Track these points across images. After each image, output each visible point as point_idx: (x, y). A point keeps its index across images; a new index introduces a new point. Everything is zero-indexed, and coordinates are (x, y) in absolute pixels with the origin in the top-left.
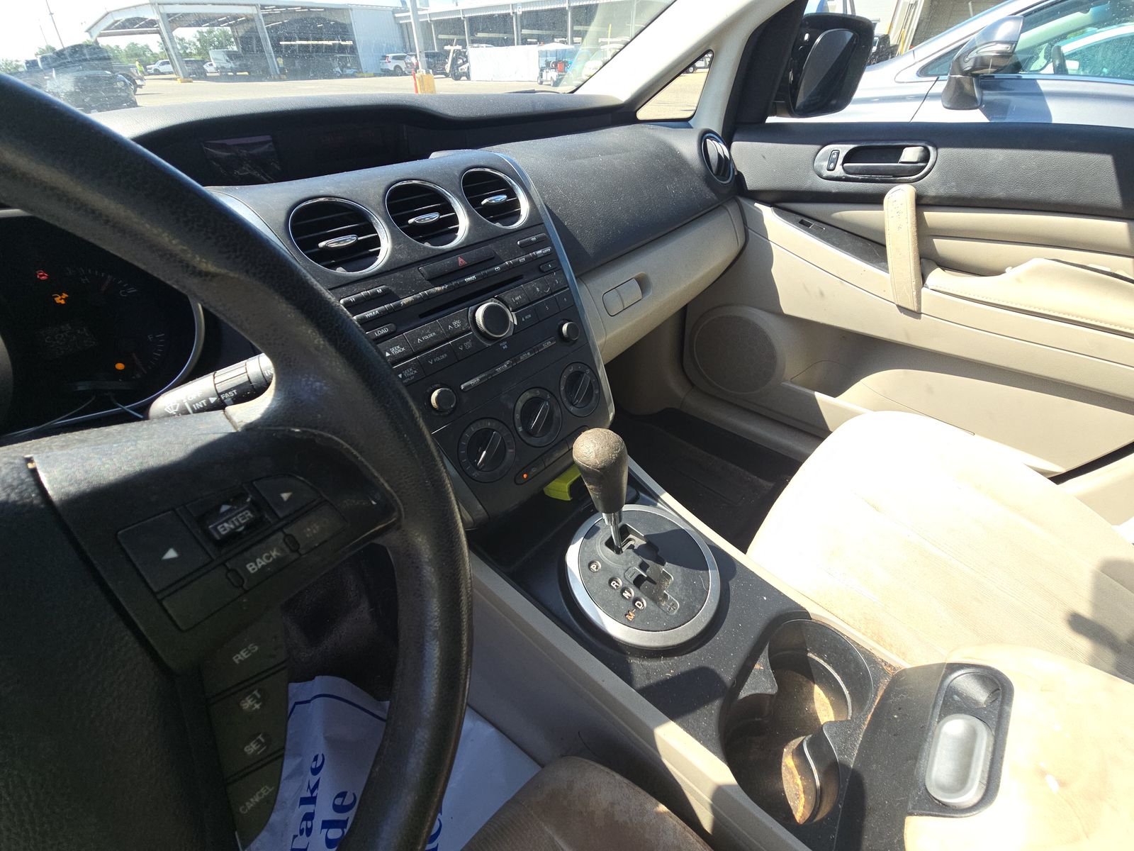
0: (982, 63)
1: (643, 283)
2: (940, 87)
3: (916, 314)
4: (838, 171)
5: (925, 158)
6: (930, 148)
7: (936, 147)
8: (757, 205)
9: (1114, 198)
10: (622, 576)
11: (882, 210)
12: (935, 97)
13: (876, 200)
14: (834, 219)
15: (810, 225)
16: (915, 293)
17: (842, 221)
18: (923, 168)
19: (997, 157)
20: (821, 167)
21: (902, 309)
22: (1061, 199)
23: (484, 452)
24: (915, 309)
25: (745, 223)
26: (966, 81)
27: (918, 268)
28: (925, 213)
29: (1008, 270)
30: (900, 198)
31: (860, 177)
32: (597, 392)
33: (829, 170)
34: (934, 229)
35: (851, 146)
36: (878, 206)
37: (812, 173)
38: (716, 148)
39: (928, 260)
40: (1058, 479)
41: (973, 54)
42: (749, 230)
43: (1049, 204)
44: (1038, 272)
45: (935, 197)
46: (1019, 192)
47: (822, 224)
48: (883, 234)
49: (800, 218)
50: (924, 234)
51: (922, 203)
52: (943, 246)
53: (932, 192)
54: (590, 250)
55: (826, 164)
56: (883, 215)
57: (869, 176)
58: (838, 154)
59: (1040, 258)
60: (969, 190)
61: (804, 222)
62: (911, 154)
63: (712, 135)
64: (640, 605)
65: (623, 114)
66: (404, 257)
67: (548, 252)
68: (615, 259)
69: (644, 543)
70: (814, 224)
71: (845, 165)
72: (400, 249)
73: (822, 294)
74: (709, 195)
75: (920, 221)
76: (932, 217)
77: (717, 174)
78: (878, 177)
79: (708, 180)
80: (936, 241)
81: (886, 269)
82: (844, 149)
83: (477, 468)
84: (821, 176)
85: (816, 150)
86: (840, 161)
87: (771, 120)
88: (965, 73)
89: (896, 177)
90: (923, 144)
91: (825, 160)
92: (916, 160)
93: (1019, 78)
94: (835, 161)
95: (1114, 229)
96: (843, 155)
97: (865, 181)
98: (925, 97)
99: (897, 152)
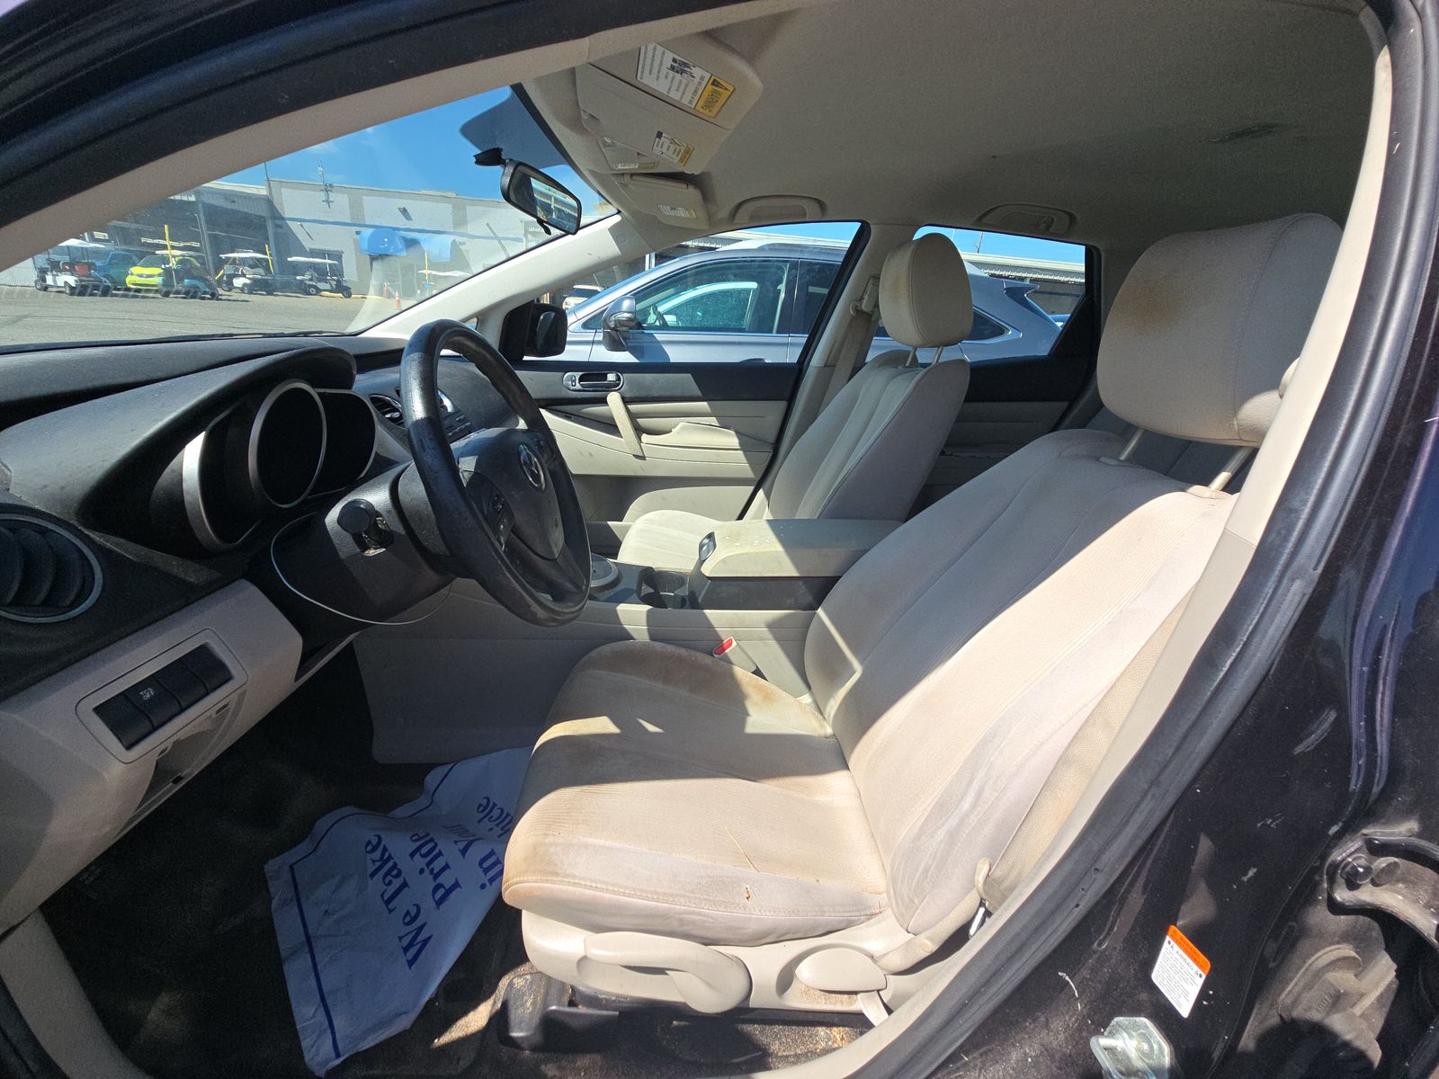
0: (619, 323)
2: (600, 337)
3: (643, 458)
4: (578, 386)
5: (619, 379)
6: (618, 374)
7: (621, 374)
9: (698, 393)
11: (608, 406)
12: (599, 343)
13: (603, 401)
14: (584, 413)
16: (638, 447)
17: (589, 414)
18: (619, 384)
19: (649, 377)
20: (566, 384)
21: (636, 456)
24: (642, 455)
26: (614, 333)
27: (636, 435)
28: (629, 406)
29: (673, 430)
30: (614, 398)
31: (591, 389)
33: (573, 386)
34: (636, 414)
35: (581, 373)
36: (606, 404)
37: (563, 388)
39: (639, 431)
40: (741, 517)
41: (613, 318)
43: (686, 397)
44: (683, 429)
45: (631, 398)
46: (662, 393)
47: (578, 416)
48: (613, 419)
49: (565, 414)
50: (632, 417)
51: (625, 401)
52: (642, 422)
53: (628, 395)
55: (569, 383)
56: (610, 408)
57: (595, 388)
58: (575, 377)
59: (682, 423)
60: (643, 394)
61: (568, 416)
62: (611, 377)
70: (573, 416)
71: (580, 383)
73: (591, 454)
75: (628, 410)
76: (633, 407)
78: (600, 389)
80: (639, 419)
81: (621, 437)
82: (578, 375)
84: (569, 390)
85: (562, 376)
86: (577, 381)
87: (526, 358)
88: (612, 329)
89: (611, 387)
90: (614, 372)
91: (568, 381)
92: (614, 380)
93: (642, 333)
94: (575, 381)
95: (704, 405)
96: (577, 378)
97: (593, 391)
98: (593, 342)
99: (605, 377)
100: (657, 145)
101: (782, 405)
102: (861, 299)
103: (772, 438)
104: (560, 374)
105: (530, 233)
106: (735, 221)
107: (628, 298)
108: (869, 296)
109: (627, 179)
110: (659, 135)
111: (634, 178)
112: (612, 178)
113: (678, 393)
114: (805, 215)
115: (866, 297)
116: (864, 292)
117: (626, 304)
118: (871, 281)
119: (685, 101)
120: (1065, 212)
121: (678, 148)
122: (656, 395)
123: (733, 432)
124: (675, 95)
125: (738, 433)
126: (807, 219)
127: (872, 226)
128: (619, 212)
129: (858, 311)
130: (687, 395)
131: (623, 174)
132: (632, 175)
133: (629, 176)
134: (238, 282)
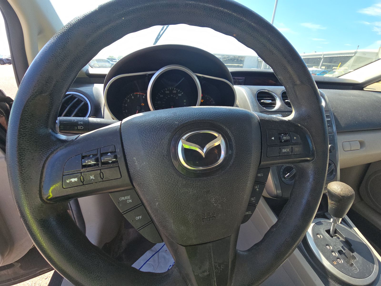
1: (362, 144)
10: (333, 246)
23: (289, 174)
32: (335, 174)
54: (343, 125)
64: (340, 261)
65: (359, 87)
66: (283, 109)
67: (329, 120)
68: (353, 131)
69: (344, 240)
72: (282, 107)
83: (284, 178)
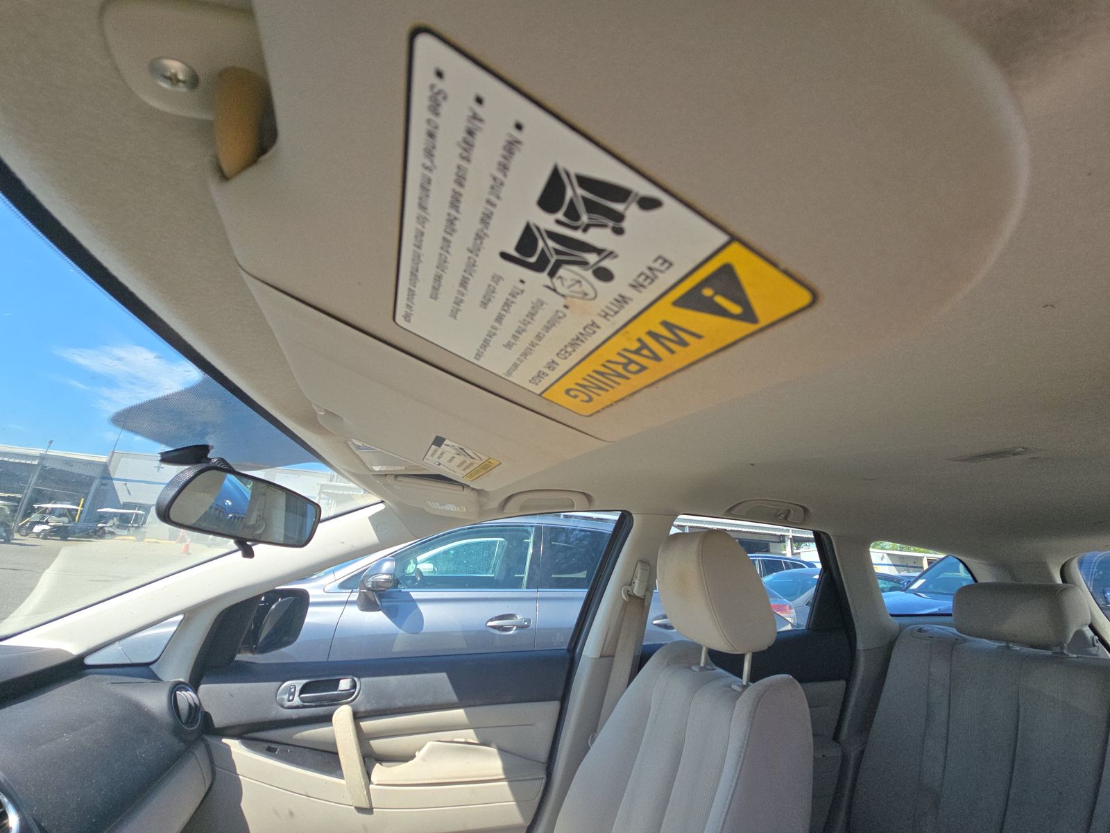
0: (376, 584)
2: (355, 596)
3: (369, 810)
4: (297, 701)
5: (354, 686)
6: (356, 679)
7: (359, 678)
8: (224, 740)
11: (332, 725)
12: (352, 603)
13: (327, 719)
14: (296, 740)
15: (276, 749)
16: (365, 792)
18: (354, 693)
20: (283, 699)
21: (359, 809)
22: (430, 703)
24: (368, 806)
25: (212, 762)
26: (371, 595)
27: (364, 769)
28: (361, 723)
29: (417, 754)
30: (343, 715)
31: (313, 704)
33: (289, 701)
34: (368, 734)
35: (304, 681)
36: (329, 723)
37: (275, 705)
38: (186, 697)
39: (370, 759)
41: (371, 579)
42: (217, 768)
43: (437, 705)
44: (432, 751)
45: (365, 712)
46: (410, 702)
47: (285, 746)
48: (335, 744)
49: (266, 745)
50: (363, 739)
51: (357, 717)
52: (377, 745)
53: (362, 709)
55: (286, 697)
56: (333, 729)
57: (320, 702)
58: (295, 688)
59: (429, 742)
60: (383, 704)
61: (270, 749)
62: (345, 684)
63: (182, 686)
70: (279, 748)
71: (302, 696)
73: (291, 814)
74: (179, 746)
75: (358, 730)
76: (366, 725)
77: (186, 723)
78: (326, 702)
79: (177, 731)
80: (372, 742)
81: (342, 777)
82: (299, 684)
84: (282, 706)
85: (277, 687)
86: (297, 694)
88: (369, 589)
89: (337, 701)
90: (351, 677)
91: (285, 694)
92: (348, 688)
93: (400, 591)
94: (293, 694)
95: (459, 714)
96: (298, 688)
97: (316, 706)
98: (347, 603)
99: (336, 684)
100: (432, 455)
101: (554, 706)
102: (631, 584)
103: (543, 754)
104: (275, 684)
105: (323, 493)
106: (505, 511)
107: (388, 560)
108: (640, 580)
109: (390, 480)
110: (439, 441)
111: (399, 479)
112: (371, 477)
113: (428, 699)
114: (573, 505)
115: (637, 582)
116: (634, 576)
117: (387, 566)
118: (639, 565)
119: (522, 377)
120: (801, 506)
121: (469, 461)
122: (400, 704)
123: (494, 750)
124: (496, 361)
125: (502, 751)
126: (575, 510)
127: (633, 515)
128: (382, 502)
129: (631, 596)
130: (439, 701)
131: (386, 475)
132: (396, 476)
133: (393, 477)
134: (37, 529)
